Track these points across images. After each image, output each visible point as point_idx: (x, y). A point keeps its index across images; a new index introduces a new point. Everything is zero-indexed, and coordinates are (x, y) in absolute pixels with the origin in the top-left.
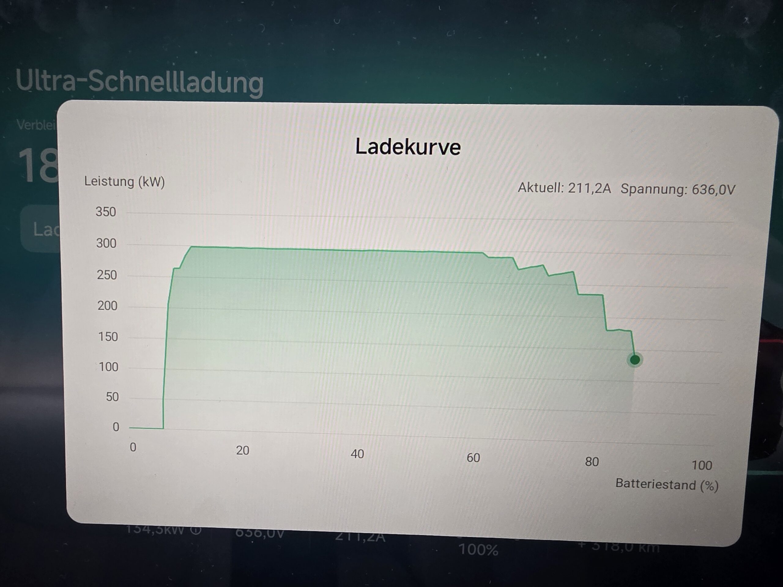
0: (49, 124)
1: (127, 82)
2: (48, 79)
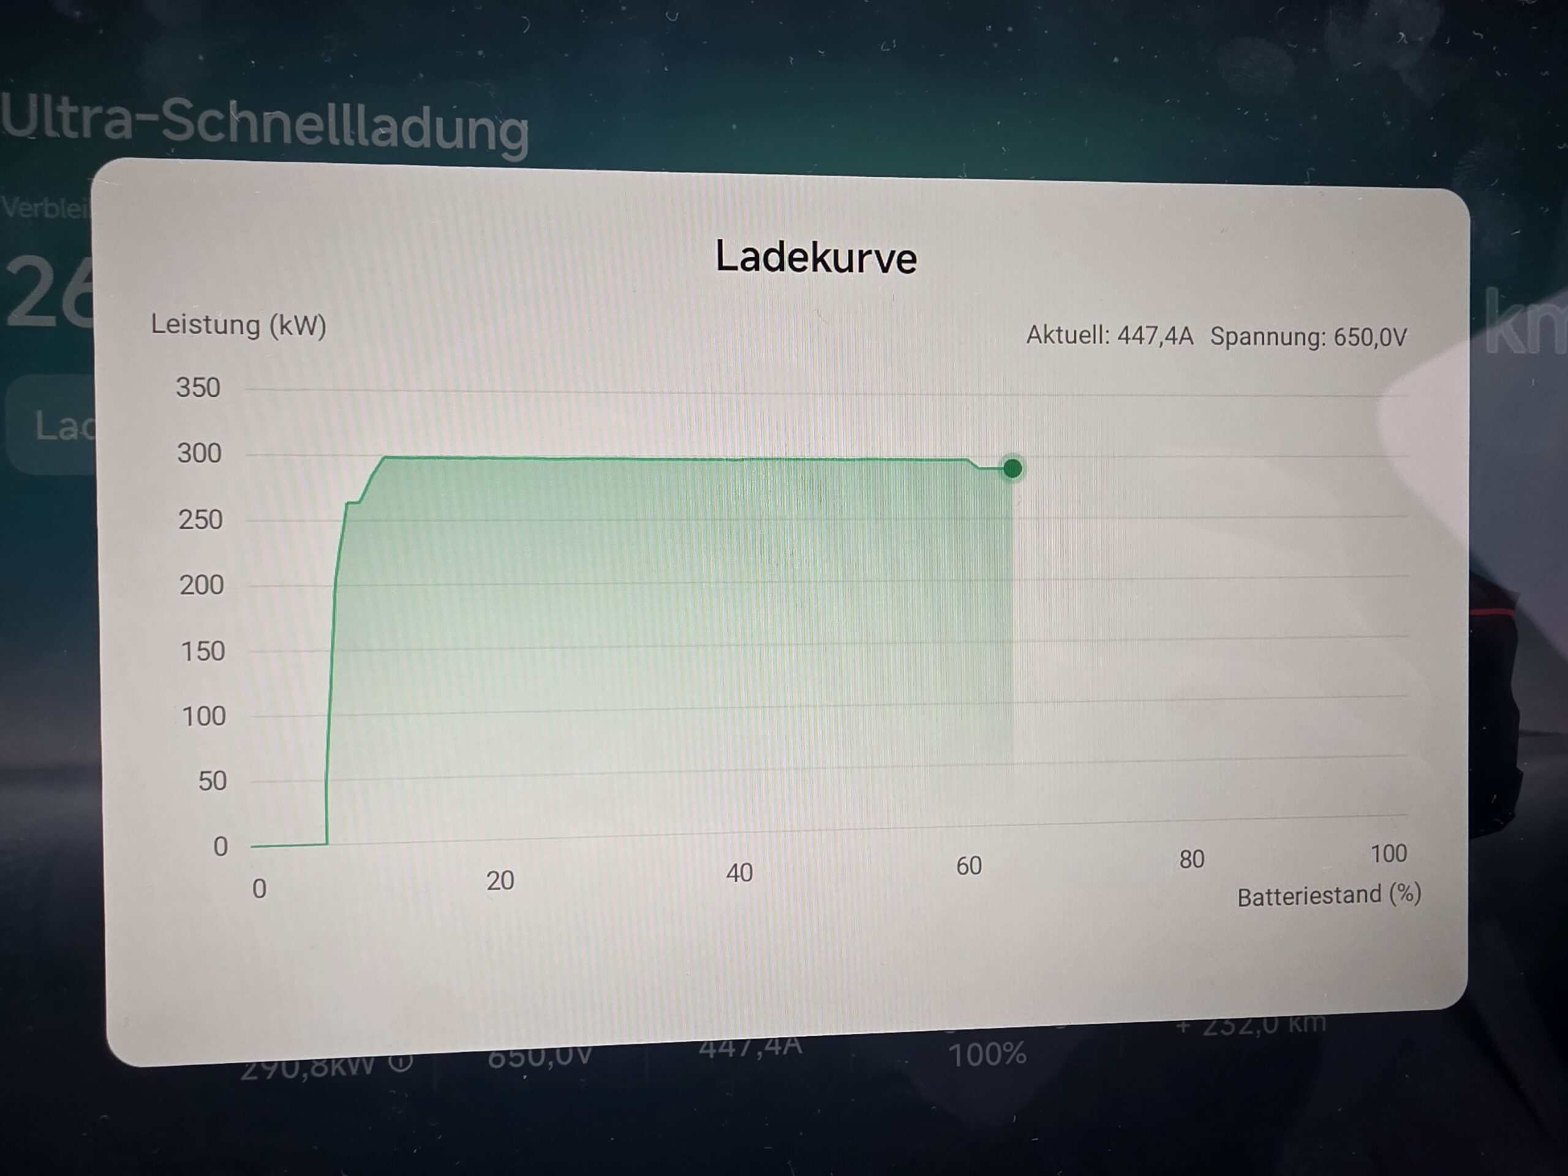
0: (74, 207)
1: (244, 123)
2: (71, 114)
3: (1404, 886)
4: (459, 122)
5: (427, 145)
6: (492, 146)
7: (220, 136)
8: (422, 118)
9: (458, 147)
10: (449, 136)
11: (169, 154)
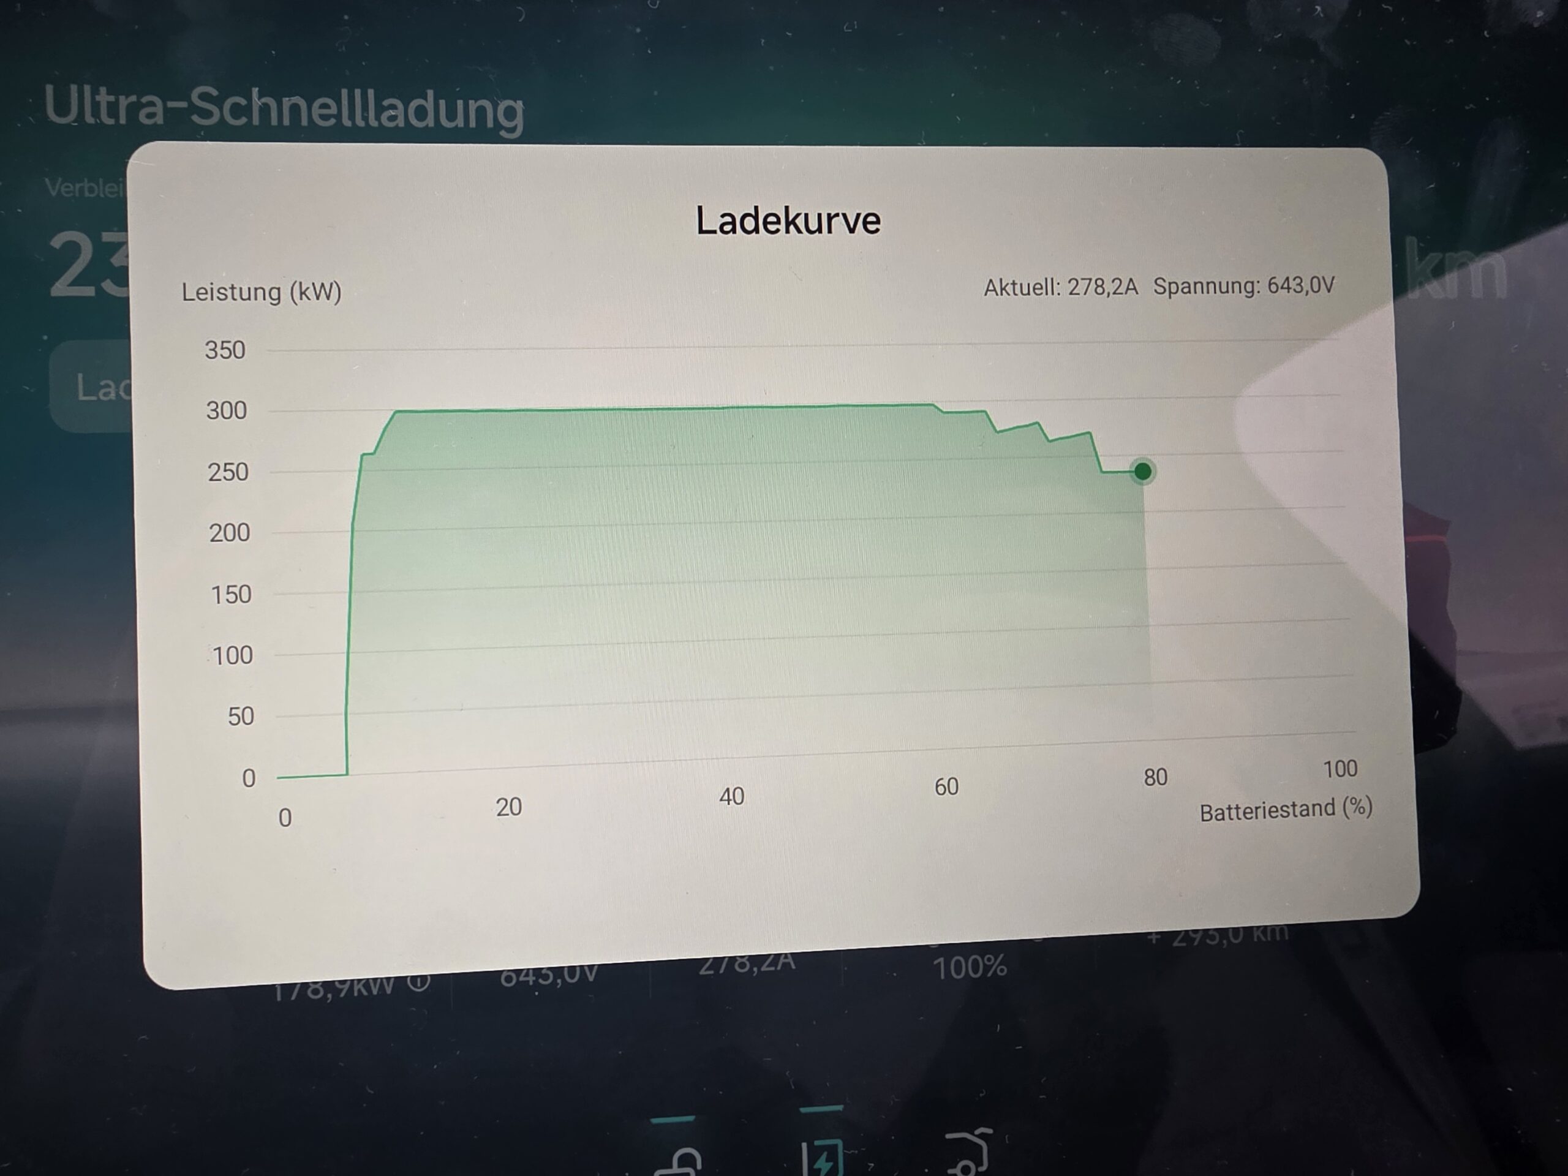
0: (112, 187)
1: (265, 110)
2: (108, 103)
3: (1356, 799)
4: (460, 103)
5: (431, 124)
6: (490, 124)
7: (243, 120)
8: (426, 99)
9: (459, 126)
10: (452, 115)
11: (199, 137)
